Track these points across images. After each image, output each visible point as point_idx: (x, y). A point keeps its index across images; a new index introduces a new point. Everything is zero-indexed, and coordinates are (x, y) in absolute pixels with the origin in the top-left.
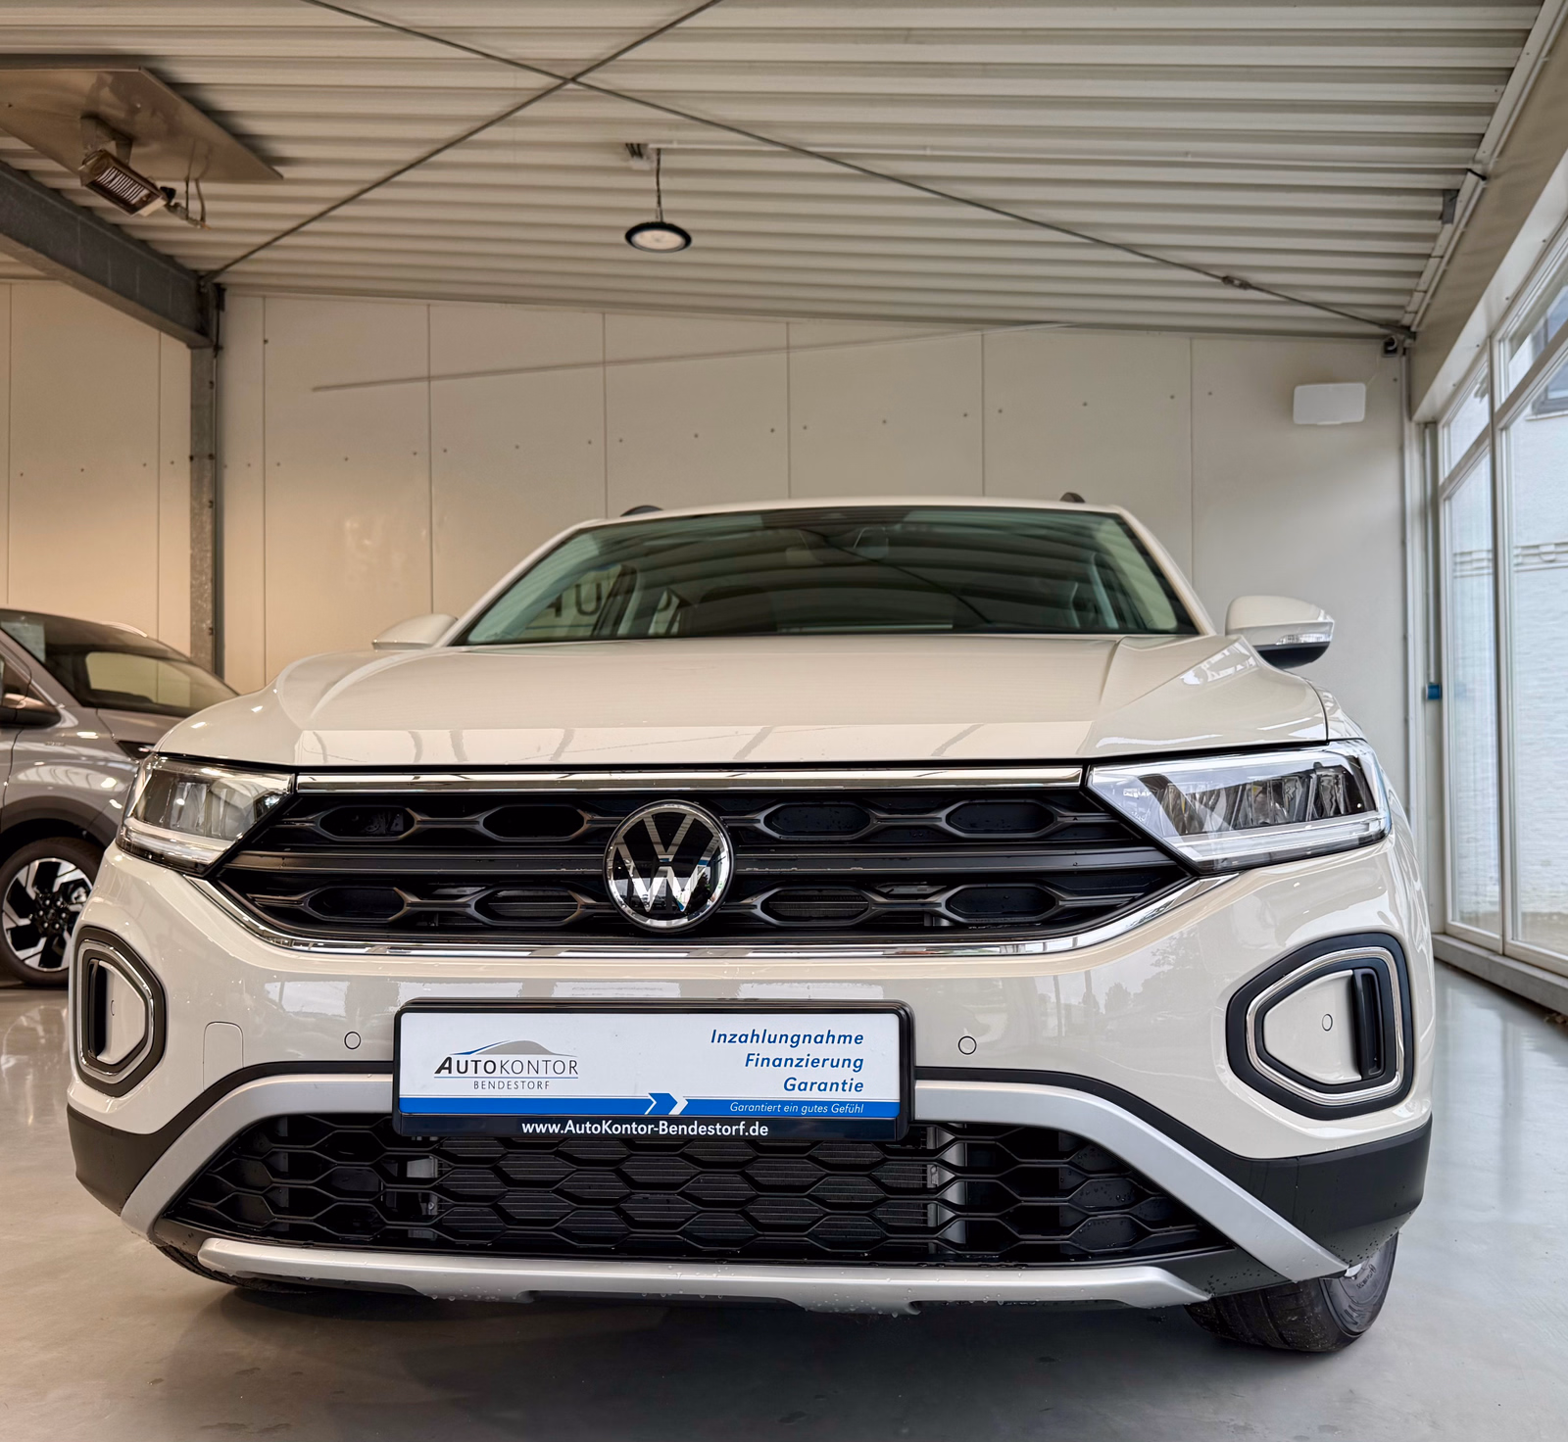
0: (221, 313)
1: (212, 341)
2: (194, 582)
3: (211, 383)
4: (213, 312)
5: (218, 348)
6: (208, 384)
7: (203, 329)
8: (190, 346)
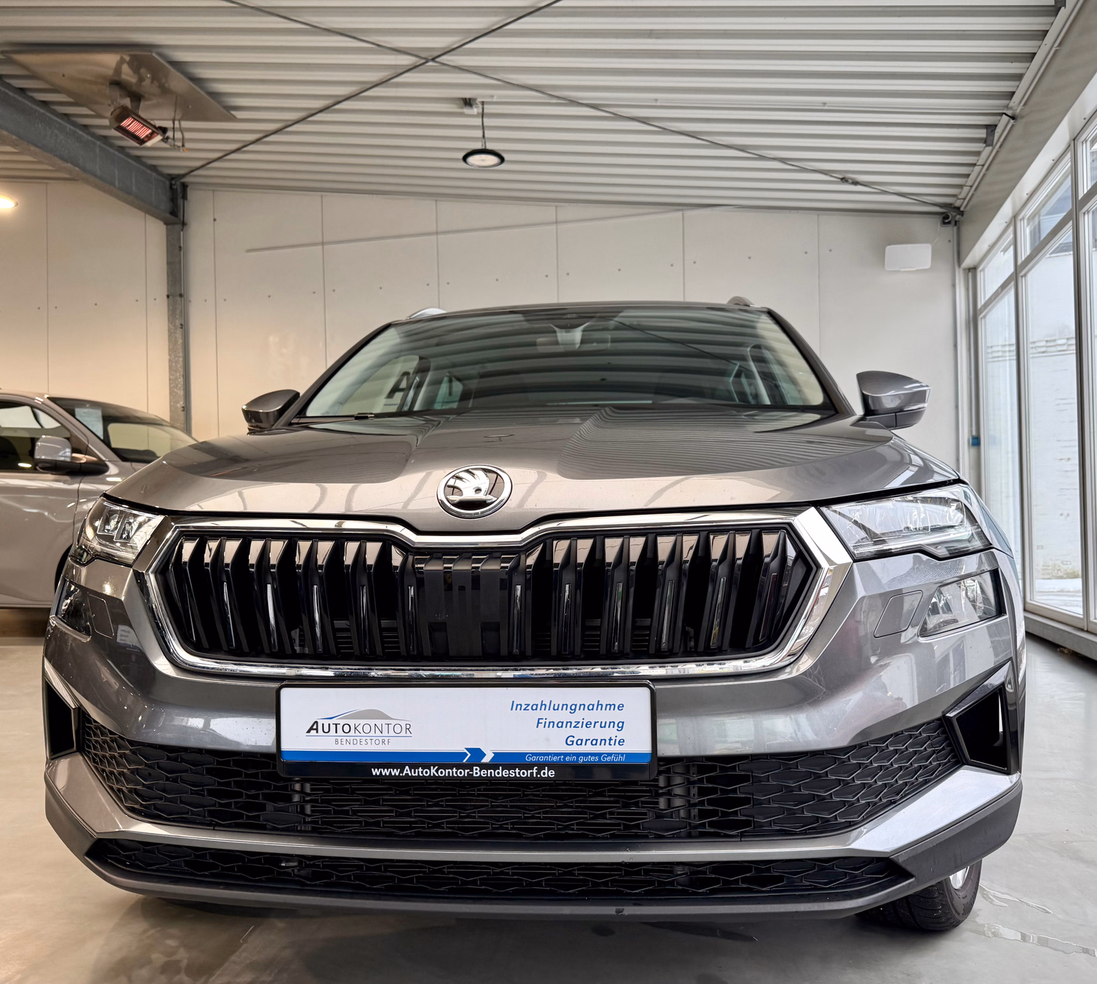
0: (185, 202)
1: (180, 220)
2: (171, 377)
3: (180, 247)
4: (180, 201)
5: (184, 224)
6: (178, 248)
7: (174, 213)
8: (166, 223)
